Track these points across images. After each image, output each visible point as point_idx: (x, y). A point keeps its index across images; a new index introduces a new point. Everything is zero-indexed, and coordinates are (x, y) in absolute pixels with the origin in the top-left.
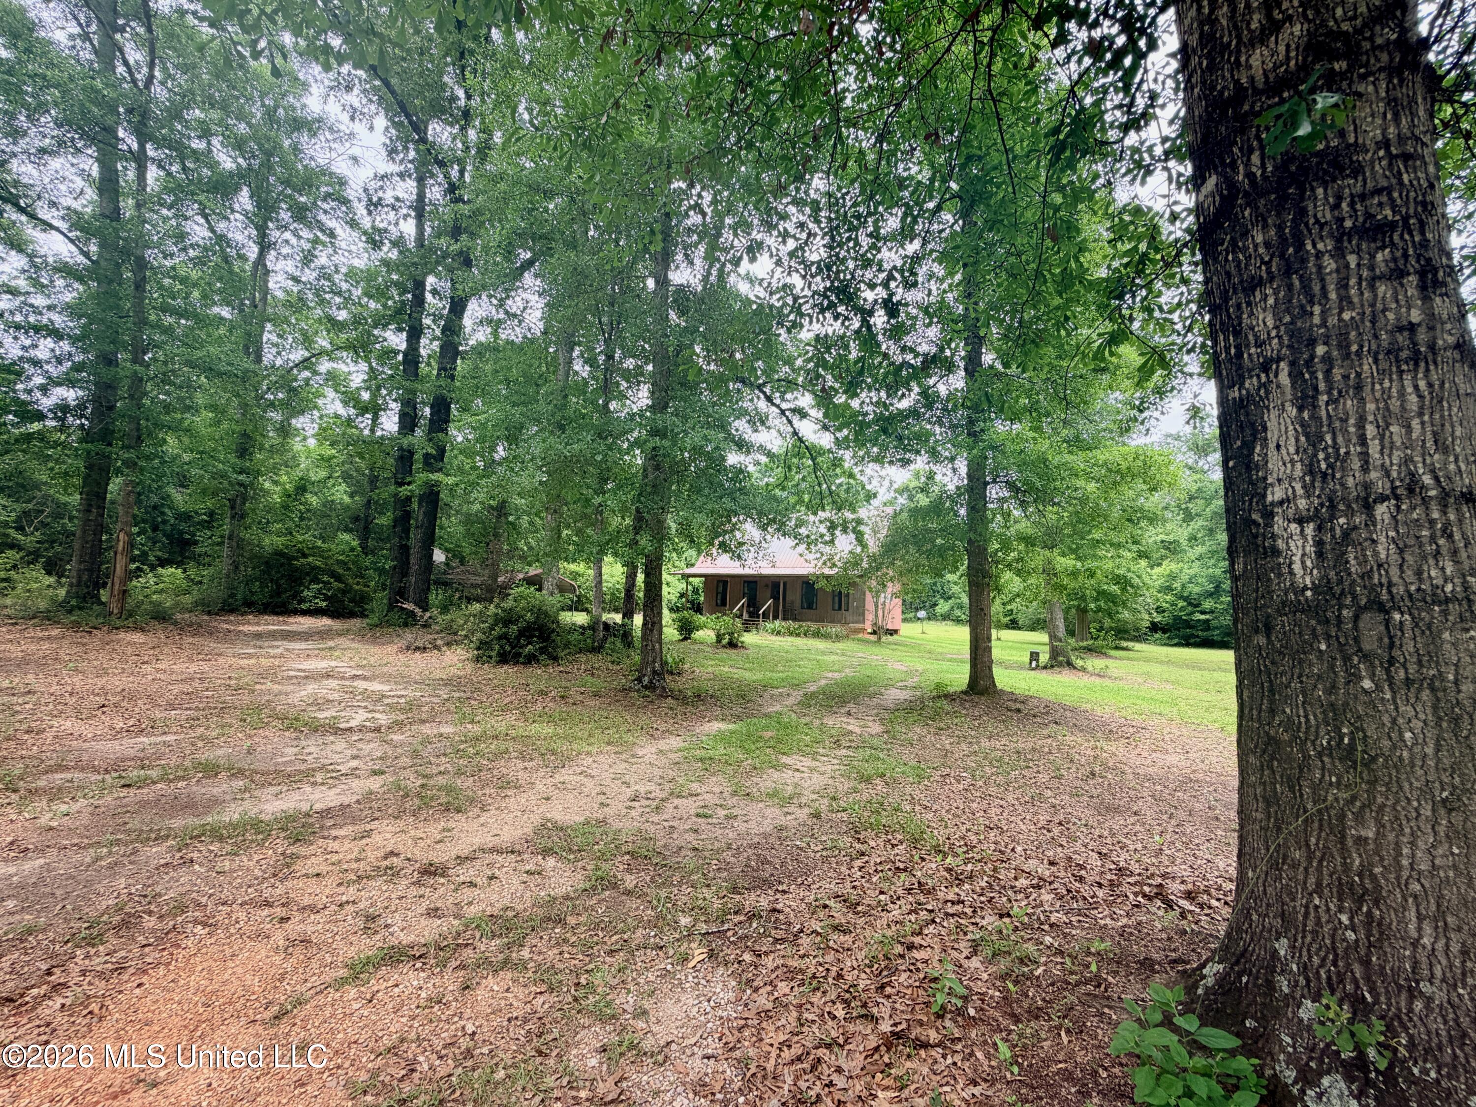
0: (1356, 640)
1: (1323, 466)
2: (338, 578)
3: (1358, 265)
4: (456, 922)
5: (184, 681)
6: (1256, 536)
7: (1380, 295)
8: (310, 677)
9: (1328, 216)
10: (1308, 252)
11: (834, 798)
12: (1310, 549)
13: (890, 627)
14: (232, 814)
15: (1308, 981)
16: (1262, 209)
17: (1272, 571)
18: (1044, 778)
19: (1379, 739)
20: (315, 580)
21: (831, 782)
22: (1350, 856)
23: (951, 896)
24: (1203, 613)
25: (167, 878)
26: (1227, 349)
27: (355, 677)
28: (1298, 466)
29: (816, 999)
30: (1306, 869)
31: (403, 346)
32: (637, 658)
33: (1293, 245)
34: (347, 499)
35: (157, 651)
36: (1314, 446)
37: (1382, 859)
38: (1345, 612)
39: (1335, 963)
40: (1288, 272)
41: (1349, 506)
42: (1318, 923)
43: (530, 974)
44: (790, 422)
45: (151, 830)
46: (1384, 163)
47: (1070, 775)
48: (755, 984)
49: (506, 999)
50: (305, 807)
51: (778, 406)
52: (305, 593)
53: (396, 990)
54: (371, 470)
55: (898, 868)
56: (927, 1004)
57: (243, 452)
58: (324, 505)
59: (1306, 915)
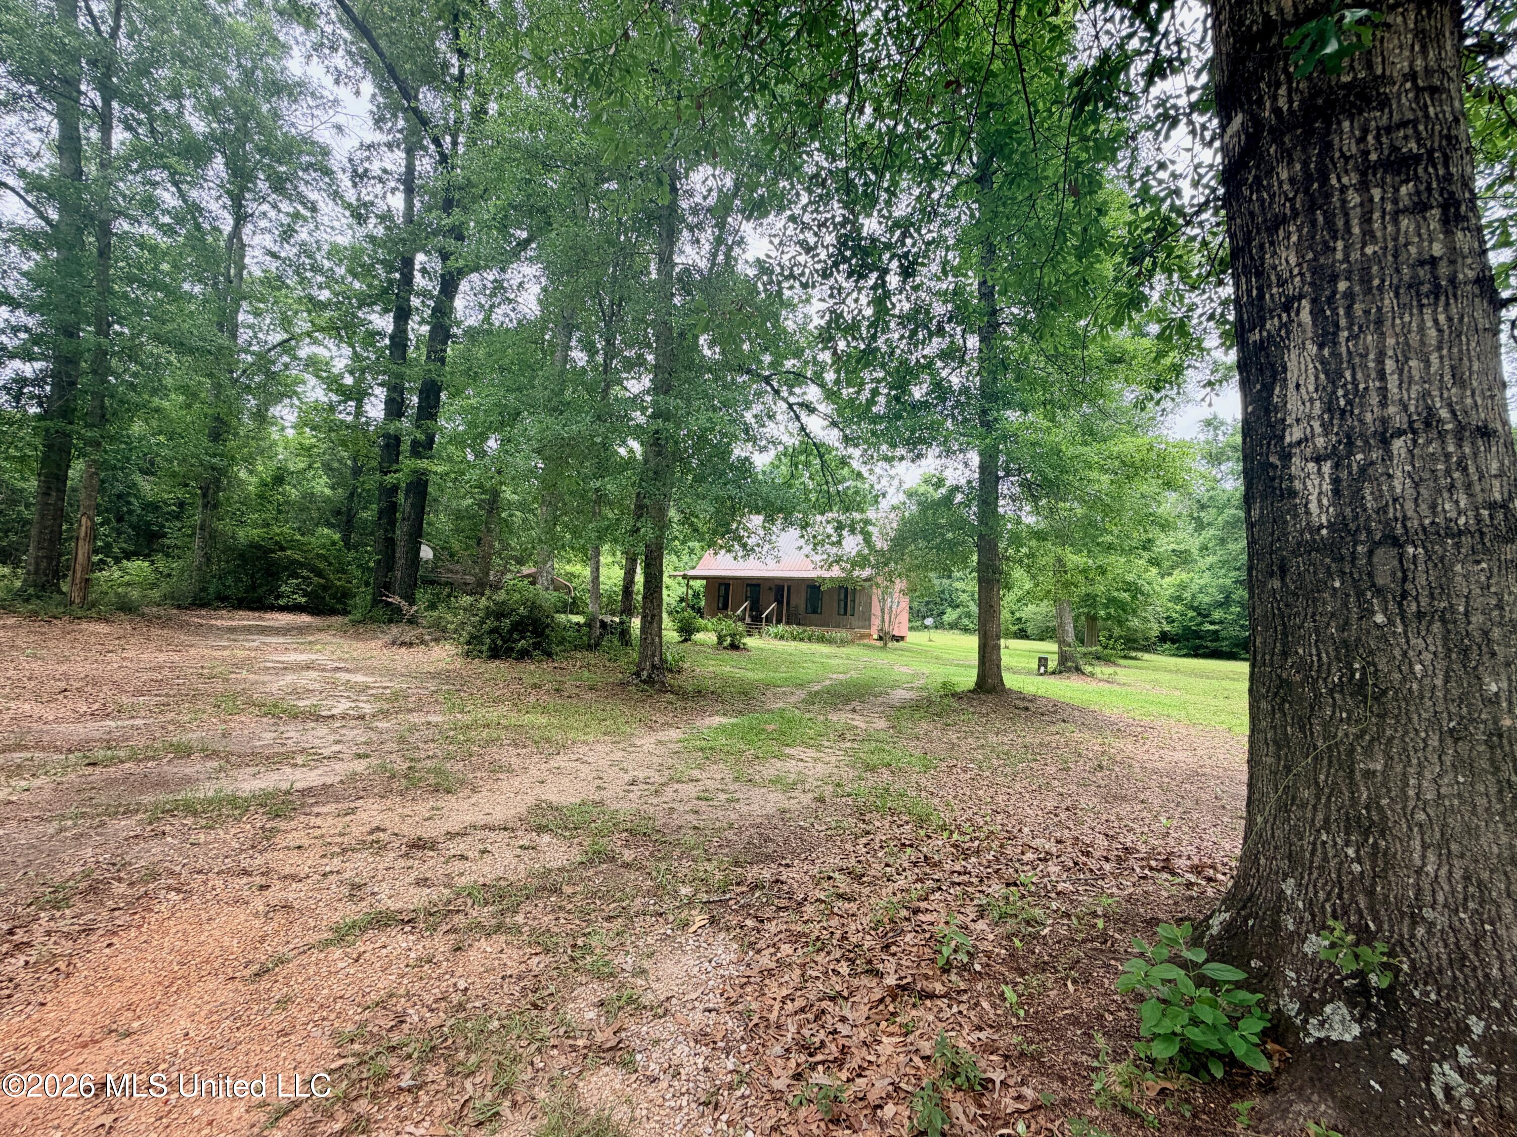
0: (1370, 575)
1: (1342, 402)
2: (319, 573)
3: (1382, 199)
4: (446, 891)
5: (153, 669)
6: (1273, 479)
7: (1403, 229)
8: (287, 668)
9: (1354, 150)
10: (1332, 186)
11: (838, 785)
12: (1327, 487)
13: (896, 633)
14: (206, 791)
15: (1313, 915)
16: (1289, 144)
17: (1288, 513)
18: (1051, 769)
19: (1390, 672)
20: (295, 575)
21: (835, 771)
22: (1358, 791)
23: (958, 868)
24: (1212, 623)
25: (137, 848)
26: (1249, 292)
27: (337, 669)
28: (1317, 404)
29: (821, 958)
30: (1315, 807)
31: (390, 329)
32: (635, 656)
33: (1317, 180)
34: (327, 491)
35: (123, 642)
36: (1333, 383)
37: (1389, 790)
38: (1360, 548)
39: (1340, 897)
40: (1311, 208)
41: (1366, 442)
42: (1325, 859)
43: (525, 937)
44: (798, 418)
45: (120, 805)
46: (1410, 95)
47: (1078, 769)
48: (758, 946)
49: (499, 959)
50: (285, 786)
51: (785, 400)
52: (283, 589)
53: (384, 951)
54: (355, 460)
55: (904, 845)
56: (933, 961)
57: (216, 436)
58: (304, 498)
59: (1313, 853)
